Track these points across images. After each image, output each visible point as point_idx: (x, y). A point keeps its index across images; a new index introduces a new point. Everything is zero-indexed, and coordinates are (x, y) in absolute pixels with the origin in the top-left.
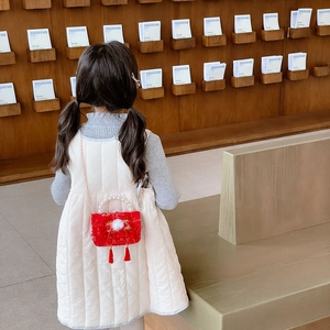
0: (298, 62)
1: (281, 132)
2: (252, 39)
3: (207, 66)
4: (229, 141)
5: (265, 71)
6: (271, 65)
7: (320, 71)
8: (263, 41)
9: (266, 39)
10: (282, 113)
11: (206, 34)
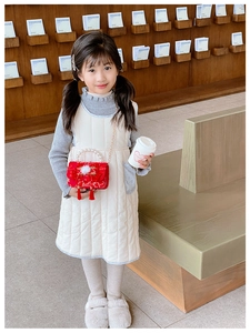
0: (202, 45)
1: (193, 99)
2: (169, 27)
3: (135, 50)
4: (155, 107)
5: (178, 52)
6: (183, 47)
7: (219, 52)
8: (177, 29)
9: (179, 27)
10: (190, 84)
11: (134, 24)
